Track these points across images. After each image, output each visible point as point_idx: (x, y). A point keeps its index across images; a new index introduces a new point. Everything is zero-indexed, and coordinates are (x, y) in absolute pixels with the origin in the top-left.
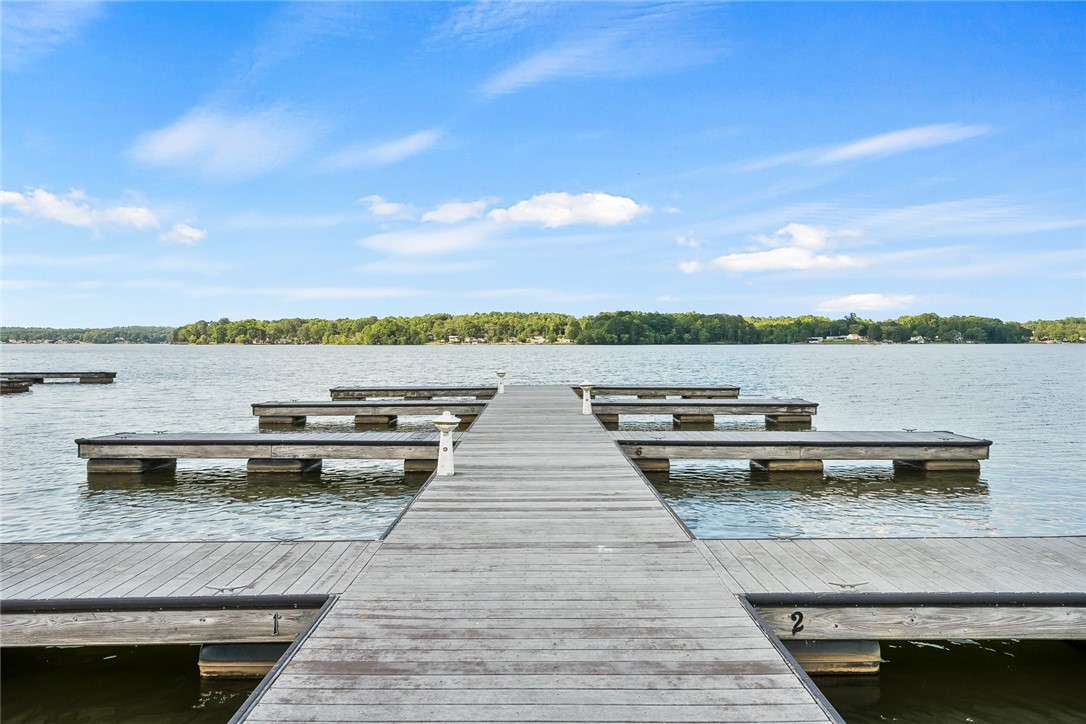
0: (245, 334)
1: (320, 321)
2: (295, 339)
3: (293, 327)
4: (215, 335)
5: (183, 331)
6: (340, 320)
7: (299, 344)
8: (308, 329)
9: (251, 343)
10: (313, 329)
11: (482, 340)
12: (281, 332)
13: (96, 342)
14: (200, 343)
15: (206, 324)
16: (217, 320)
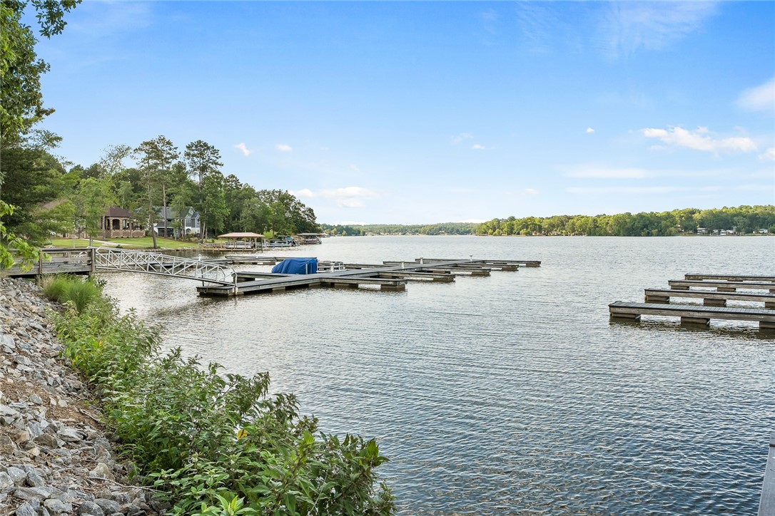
0: (527, 228)
1: (583, 217)
2: (564, 231)
3: (562, 222)
4: (506, 229)
5: (485, 226)
6: (599, 216)
7: (567, 235)
8: (573, 224)
9: (531, 235)
10: (578, 223)
11: (731, 232)
12: (553, 226)
13: (428, 234)
14: (495, 235)
15: (499, 221)
16: (506, 218)
